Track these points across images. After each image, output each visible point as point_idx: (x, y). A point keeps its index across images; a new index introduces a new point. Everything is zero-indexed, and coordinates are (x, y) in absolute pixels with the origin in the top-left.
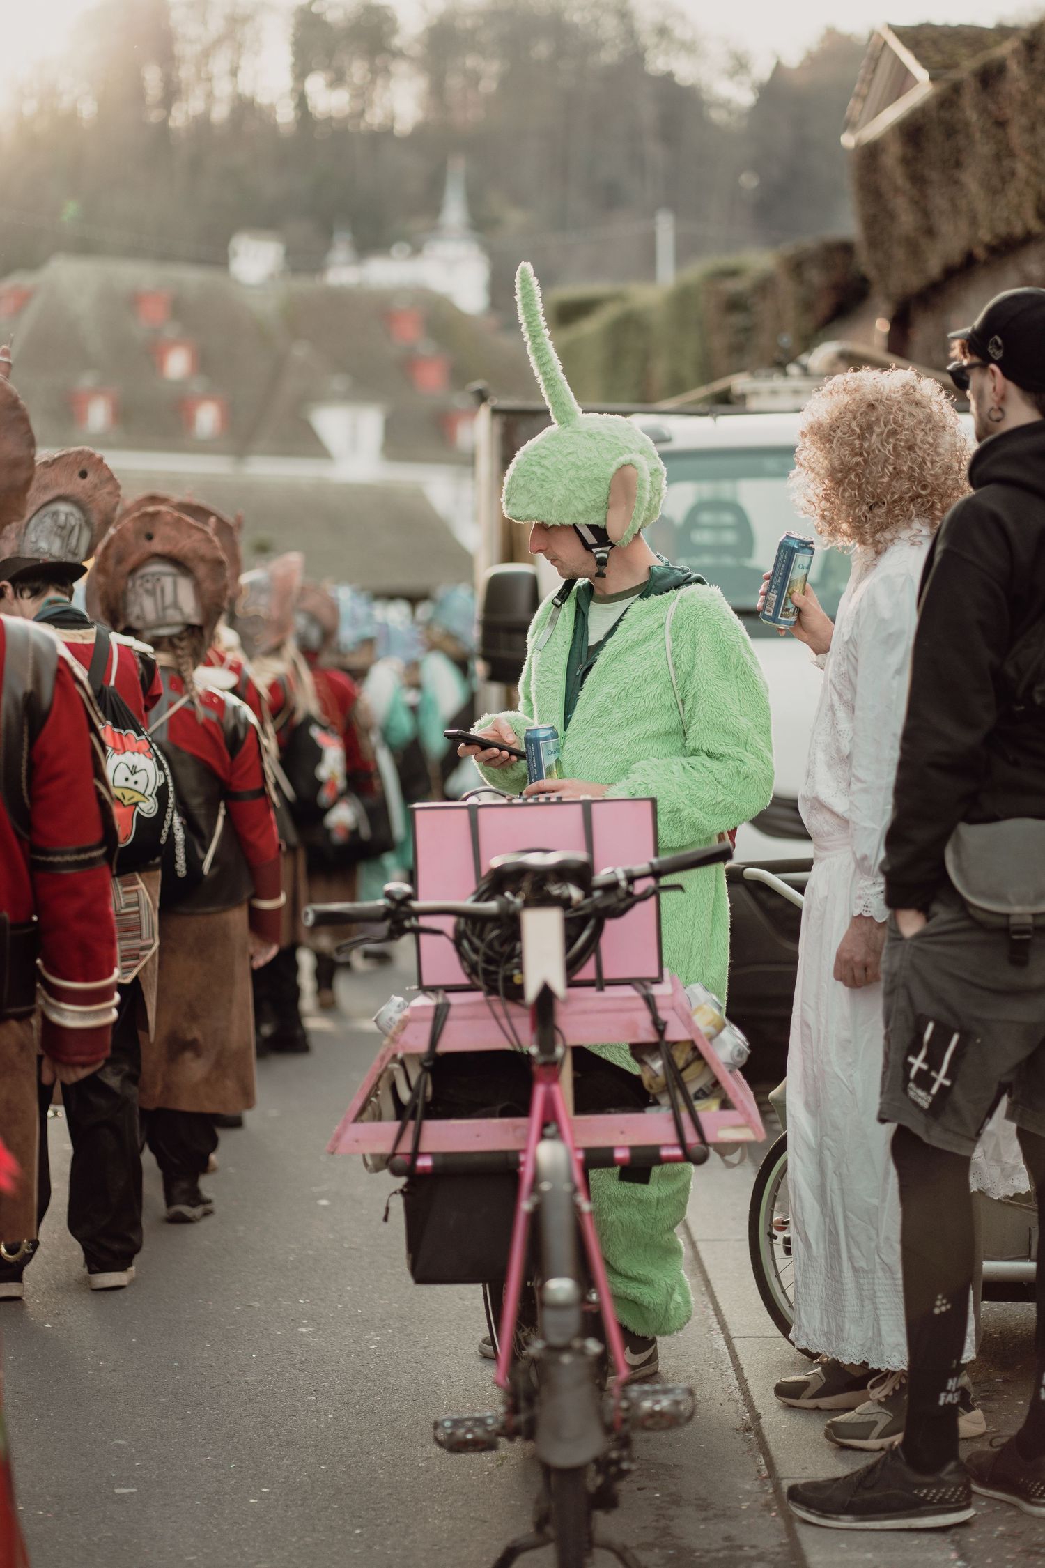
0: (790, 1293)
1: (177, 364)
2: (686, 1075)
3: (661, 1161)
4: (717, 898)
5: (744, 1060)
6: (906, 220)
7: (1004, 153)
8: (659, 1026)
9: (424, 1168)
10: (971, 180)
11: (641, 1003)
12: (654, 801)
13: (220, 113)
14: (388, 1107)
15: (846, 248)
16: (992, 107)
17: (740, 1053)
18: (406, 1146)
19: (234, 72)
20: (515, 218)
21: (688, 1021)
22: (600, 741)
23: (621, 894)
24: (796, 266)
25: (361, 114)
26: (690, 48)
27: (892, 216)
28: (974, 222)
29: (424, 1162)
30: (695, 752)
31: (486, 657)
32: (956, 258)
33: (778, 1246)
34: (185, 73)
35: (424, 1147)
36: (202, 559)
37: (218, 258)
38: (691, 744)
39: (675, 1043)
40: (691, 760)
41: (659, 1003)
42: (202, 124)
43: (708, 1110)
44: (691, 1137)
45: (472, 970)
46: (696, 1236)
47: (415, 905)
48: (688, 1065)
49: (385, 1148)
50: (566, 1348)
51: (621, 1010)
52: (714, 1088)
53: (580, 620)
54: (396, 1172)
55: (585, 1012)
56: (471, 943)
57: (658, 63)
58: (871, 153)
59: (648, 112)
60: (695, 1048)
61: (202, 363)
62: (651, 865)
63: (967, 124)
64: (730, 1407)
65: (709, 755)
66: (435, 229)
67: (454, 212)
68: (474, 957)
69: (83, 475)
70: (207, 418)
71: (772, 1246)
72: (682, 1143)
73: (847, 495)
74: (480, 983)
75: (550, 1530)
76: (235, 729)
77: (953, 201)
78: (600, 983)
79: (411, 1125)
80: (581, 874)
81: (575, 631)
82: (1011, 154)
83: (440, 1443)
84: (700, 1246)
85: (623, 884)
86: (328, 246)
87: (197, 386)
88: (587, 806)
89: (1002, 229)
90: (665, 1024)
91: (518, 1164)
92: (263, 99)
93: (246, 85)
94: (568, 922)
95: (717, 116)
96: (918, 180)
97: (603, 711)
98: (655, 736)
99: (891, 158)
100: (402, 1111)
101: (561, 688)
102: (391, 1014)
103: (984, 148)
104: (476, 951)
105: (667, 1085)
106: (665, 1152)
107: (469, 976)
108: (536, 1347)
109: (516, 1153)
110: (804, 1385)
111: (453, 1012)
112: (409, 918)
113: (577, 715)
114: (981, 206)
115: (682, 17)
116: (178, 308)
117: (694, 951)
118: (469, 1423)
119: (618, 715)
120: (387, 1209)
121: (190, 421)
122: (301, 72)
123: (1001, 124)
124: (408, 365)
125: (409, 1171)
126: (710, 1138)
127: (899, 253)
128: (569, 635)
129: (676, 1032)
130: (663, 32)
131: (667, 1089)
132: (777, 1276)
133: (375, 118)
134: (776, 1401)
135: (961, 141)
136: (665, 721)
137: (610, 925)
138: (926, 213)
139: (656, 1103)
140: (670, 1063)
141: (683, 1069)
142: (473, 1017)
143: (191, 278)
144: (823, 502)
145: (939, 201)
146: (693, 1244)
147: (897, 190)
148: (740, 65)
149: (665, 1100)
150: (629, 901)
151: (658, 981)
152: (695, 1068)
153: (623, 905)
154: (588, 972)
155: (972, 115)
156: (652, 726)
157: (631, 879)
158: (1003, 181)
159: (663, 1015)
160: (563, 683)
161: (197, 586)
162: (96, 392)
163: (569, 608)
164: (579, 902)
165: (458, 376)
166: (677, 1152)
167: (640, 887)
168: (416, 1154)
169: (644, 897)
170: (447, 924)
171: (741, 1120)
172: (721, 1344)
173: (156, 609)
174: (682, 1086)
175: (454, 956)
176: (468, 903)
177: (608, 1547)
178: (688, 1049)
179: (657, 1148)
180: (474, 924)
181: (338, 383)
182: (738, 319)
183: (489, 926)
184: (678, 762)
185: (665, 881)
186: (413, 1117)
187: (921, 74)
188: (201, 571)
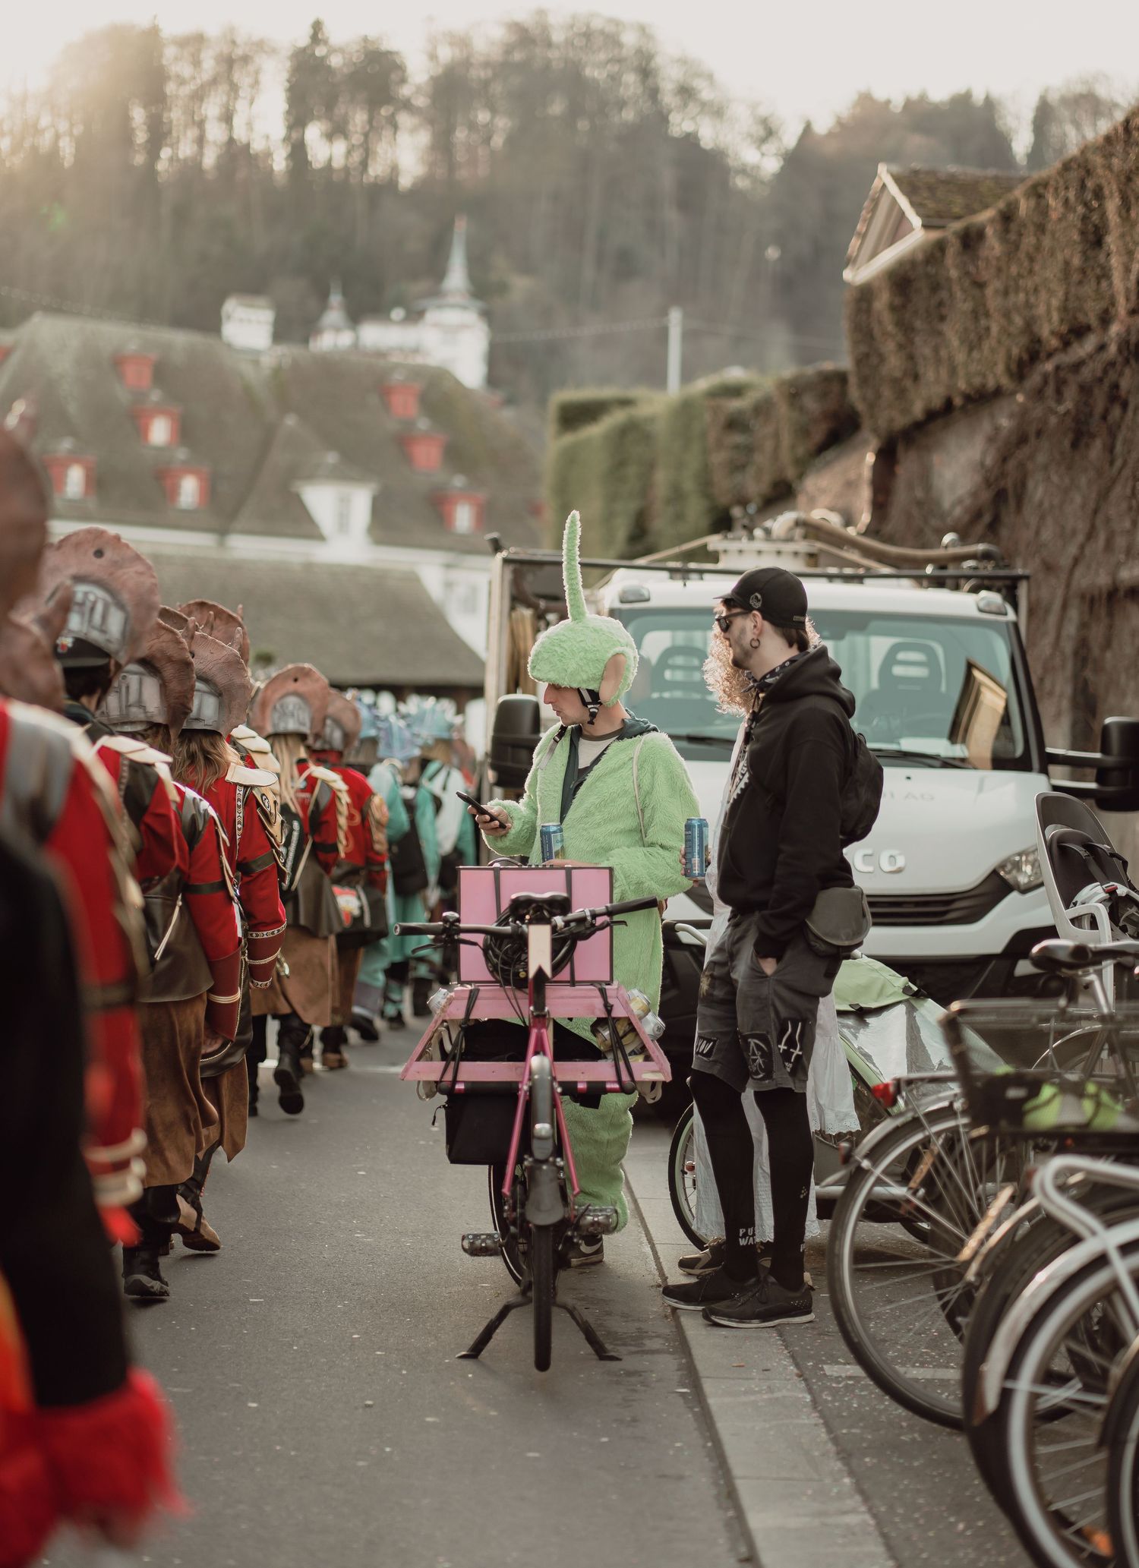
0: (694, 1210)
1: (160, 432)
2: (625, 1041)
3: (606, 1091)
4: (655, 942)
5: (661, 1033)
6: (894, 363)
7: (979, 312)
8: (609, 1008)
9: (460, 1090)
10: (952, 333)
11: (598, 993)
12: (611, 869)
13: (210, 159)
14: (437, 1054)
15: (841, 378)
16: (971, 269)
17: (659, 1029)
18: (449, 1077)
19: (227, 118)
20: (521, 285)
21: (626, 1005)
22: (585, 833)
23: (587, 925)
24: (794, 392)
25: (364, 165)
26: (717, 112)
27: (882, 359)
28: (953, 371)
29: (460, 1087)
30: (652, 845)
31: (494, 767)
32: (937, 403)
33: (688, 1182)
34: (175, 115)
35: (459, 1078)
36: (170, 660)
37: (210, 322)
38: (649, 839)
39: (618, 1019)
40: (650, 849)
41: (609, 993)
42: (191, 170)
43: (637, 1062)
44: (625, 1077)
45: (494, 970)
46: (637, 1195)
47: (462, 925)
48: (625, 1035)
49: (436, 1077)
50: (545, 1161)
51: (585, 997)
52: (643, 1050)
53: (573, 751)
54: (442, 1092)
55: (562, 997)
56: (493, 951)
57: (680, 124)
58: (865, 294)
59: (667, 179)
60: (630, 1024)
61: (184, 432)
62: (607, 907)
63: (949, 279)
64: (651, 1277)
65: (662, 846)
66: (436, 292)
67: (457, 277)
68: (495, 960)
69: (99, 553)
70: (189, 490)
71: (683, 1179)
72: (619, 1081)
73: (741, 679)
74: (499, 978)
75: (532, 1294)
76: (194, 819)
77: (936, 350)
78: (573, 982)
79: (452, 1064)
80: (562, 905)
81: (569, 756)
82: (987, 315)
83: (465, 1250)
84: (639, 1201)
85: (589, 918)
86: (324, 305)
87: (182, 454)
88: (569, 872)
89: (977, 381)
90: (612, 1006)
91: (518, 1090)
92: (257, 146)
93: (240, 133)
94: (554, 941)
95: (741, 183)
96: (906, 328)
97: (589, 814)
98: (622, 832)
99: (882, 302)
100: (444, 1056)
101: (559, 796)
102: (439, 1000)
103: (963, 305)
104: (496, 956)
105: (612, 1046)
106: (608, 1086)
107: (491, 972)
108: (528, 1162)
109: (517, 1083)
110: (698, 1260)
111: (480, 995)
112: (458, 934)
113: (570, 815)
114: (960, 357)
115: (710, 78)
116: (161, 373)
117: (640, 976)
118: (483, 1237)
119: (598, 817)
120: (435, 1117)
121: (173, 492)
122: (298, 119)
123: (980, 285)
124: (404, 442)
125: (450, 1092)
126: (637, 1078)
127: (887, 393)
128: (565, 761)
129: (618, 1012)
130: (686, 92)
131: (611, 1049)
132: (686, 1200)
133: (377, 170)
134: (680, 1271)
135: (944, 294)
136: (630, 822)
137: (580, 944)
138: (911, 357)
139: (605, 1058)
140: (614, 1032)
141: (622, 1037)
142: (494, 998)
143: (180, 340)
144: (726, 682)
145: (924, 349)
146: (635, 1201)
147: (885, 334)
148: (768, 132)
149: (610, 1056)
150: (592, 929)
151: (608, 984)
152: (630, 1037)
153: (588, 932)
154: (565, 975)
155: (954, 273)
156: (621, 826)
157: (594, 916)
158: (980, 339)
159: (611, 1001)
160: (561, 793)
161: (164, 687)
162: (73, 458)
163: (566, 742)
164: (561, 929)
165: (456, 456)
166: (617, 1086)
167: (599, 921)
168: (455, 1081)
169: (602, 927)
170: (479, 938)
171: (657, 1068)
172: (648, 1249)
173: (121, 708)
174: (622, 1049)
175: (482, 959)
176: (493, 926)
177: (564, 1307)
178: (626, 1024)
179: (604, 1083)
180: (496, 940)
181: (331, 458)
182: (738, 438)
183: (506, 941)
184: (640, 851)
185: (616, 918)
186: (454, 1059)
187: (916, 221)
188: (169, 671)
